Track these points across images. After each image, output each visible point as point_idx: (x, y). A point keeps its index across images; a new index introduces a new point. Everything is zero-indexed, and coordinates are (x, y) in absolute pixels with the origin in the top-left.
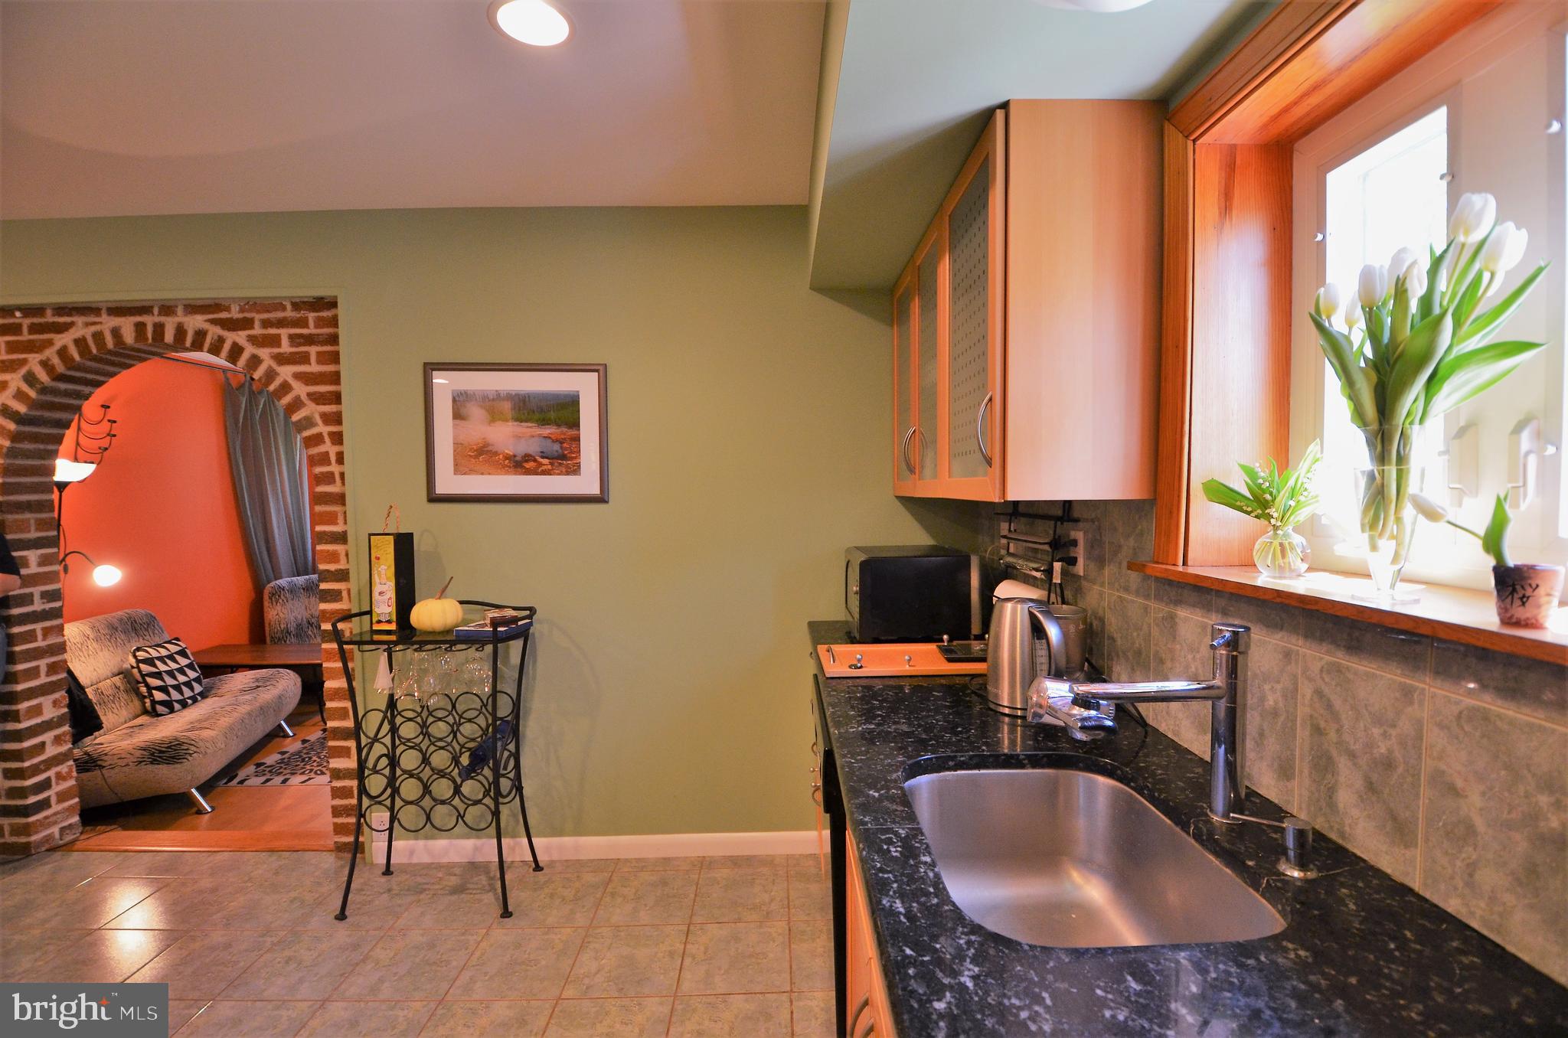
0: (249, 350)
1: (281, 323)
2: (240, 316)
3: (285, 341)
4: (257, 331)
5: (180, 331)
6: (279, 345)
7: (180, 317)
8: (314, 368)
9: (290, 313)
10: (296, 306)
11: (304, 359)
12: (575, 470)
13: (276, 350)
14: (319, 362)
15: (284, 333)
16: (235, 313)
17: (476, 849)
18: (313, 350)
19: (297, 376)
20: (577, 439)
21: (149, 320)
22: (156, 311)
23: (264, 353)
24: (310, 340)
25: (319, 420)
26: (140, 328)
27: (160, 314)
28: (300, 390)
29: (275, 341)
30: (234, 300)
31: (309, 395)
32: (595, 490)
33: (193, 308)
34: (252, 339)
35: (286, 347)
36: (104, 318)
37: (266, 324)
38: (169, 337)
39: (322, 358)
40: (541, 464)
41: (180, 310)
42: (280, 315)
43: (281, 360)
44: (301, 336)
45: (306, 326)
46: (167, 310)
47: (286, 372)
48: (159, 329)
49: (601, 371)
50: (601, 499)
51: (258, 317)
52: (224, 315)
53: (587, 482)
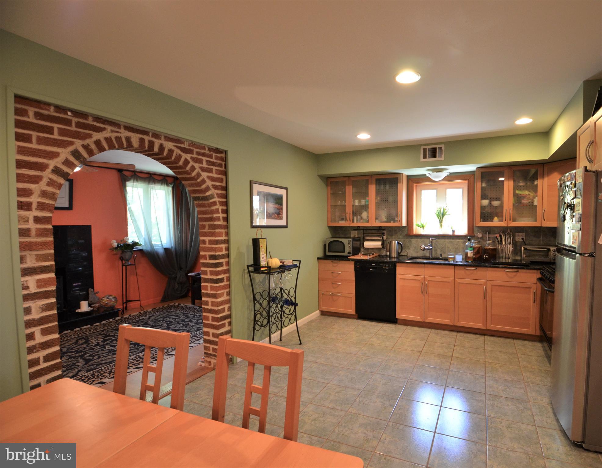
0: (191, 163)
1: (204, 155)
2: (189, 148)
3: (204, 162)
4: (194, 156)
5: (162, 147)
6: (202, 163)
7: (162, 141)
8: (214, 175)
9: (207, 151)
10: (210, 149)
11: (211, 171)
12: (280, 218)
13: (201, 165)
14: (216, 173)
15: (205, 159)
16: (186, 146)
18: (214, 168)
19: (209, 177)
20: (281, 209)
21: (147, 138)
22: (150, 134)
23: (197, 165)
24: (213, 164)
25: (216, 196)
26: (142, 141)
27: (152, 137)
28: (209, 183)
29: (201, 161)
30: (187, 140)
31: (212, 185)
32: (285, 224)
33: (169, 139)
34: (192, 158)
35: (204, 165)
36: (122, 130)
37: (198, 153)
38: (156, 149)
39: (218, 172)
40: (275, 216)
41: (163, 138)
42: (203, 151)
43: (203, 169)
44: (210, 161)
45: (212, 158)
46: (156, 135)
47: (204, 175)
48: (151, 144)
49: (285, 189)
50: (286, 227)
51: (195, 150)
52: (182, 146)
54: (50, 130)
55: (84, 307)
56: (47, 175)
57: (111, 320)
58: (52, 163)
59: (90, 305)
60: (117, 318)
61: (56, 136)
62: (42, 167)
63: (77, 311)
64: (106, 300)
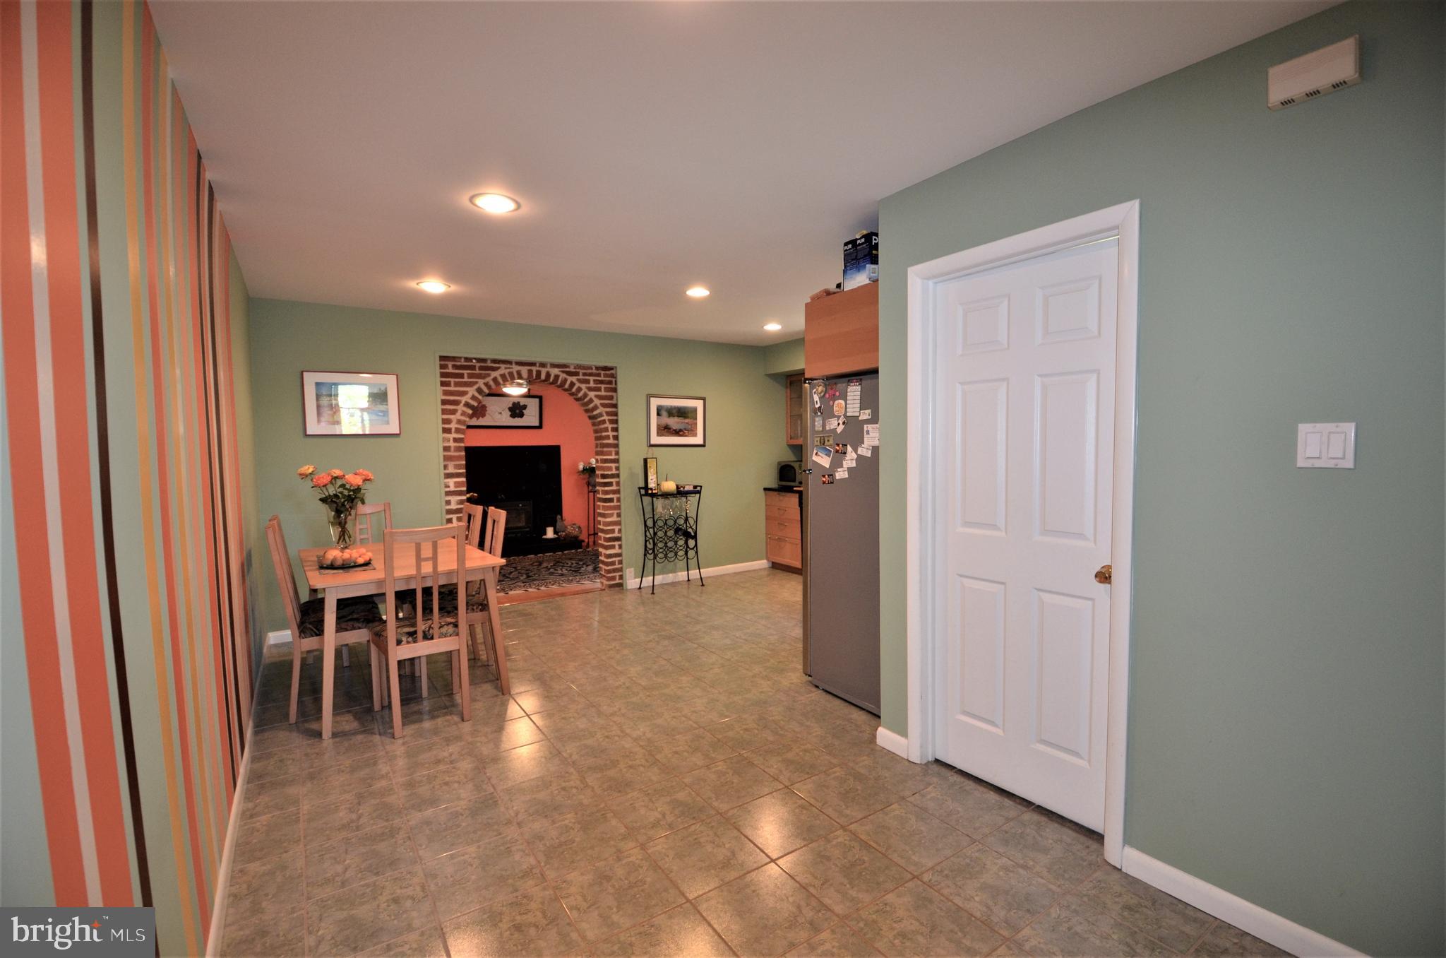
0: (578, 385)
1: (591, 375)
2: (574, 370)
3: (592, 382)
4: (581, 377)
5: (548, 375)
6: (589, 383)
7: (549, 369)
8: (603, 393)
9: (594, 371)
10: (597, 368)
11: (599, 389)
12: (695, 435)
13: (588, 385)
14: (605, 391)
15: (592, 378)
16: (572, 369)
17: (663, 578)
18: (603, 386)
19: (597, 396)
20: (696, 424)
21: (534, 369)
22: (538, 365)
23: (583, 386)
24: (602, 382)
25: (604, 414)
26: (530, 372)
27: (539, 367)
28: (597, 402)
29: (587, 382)
30: (572, 364)
31: (601, 404)
32: (700, 443)
33: (554, 366)
34: (578, 380)
35: (592, 384)
36: (514, 366)
37: (585, 374)
38: (543, 377)
39: (607, 390)
40: (683, 433)
41: (549, 366)
42: (590, 371)
43: (590, 389)
44: (598, 380)
45: (600, 376)
46: (543, 365)
47: (592, 394)
48: (539, 373)
49: (704, 399)
50: (703, 446)
51: (581, 371)
52: (568, 370)
53: (698, 440)
54: (461, 376)
55: (550, 533)
56: (461, 408)
57: (573, 551)
58: (464, 399)
59: (555, 532)
60: (579, 550)
61: (466, 379)
62: (456, 403)
63: (544, 537)
64: (570, 529)
